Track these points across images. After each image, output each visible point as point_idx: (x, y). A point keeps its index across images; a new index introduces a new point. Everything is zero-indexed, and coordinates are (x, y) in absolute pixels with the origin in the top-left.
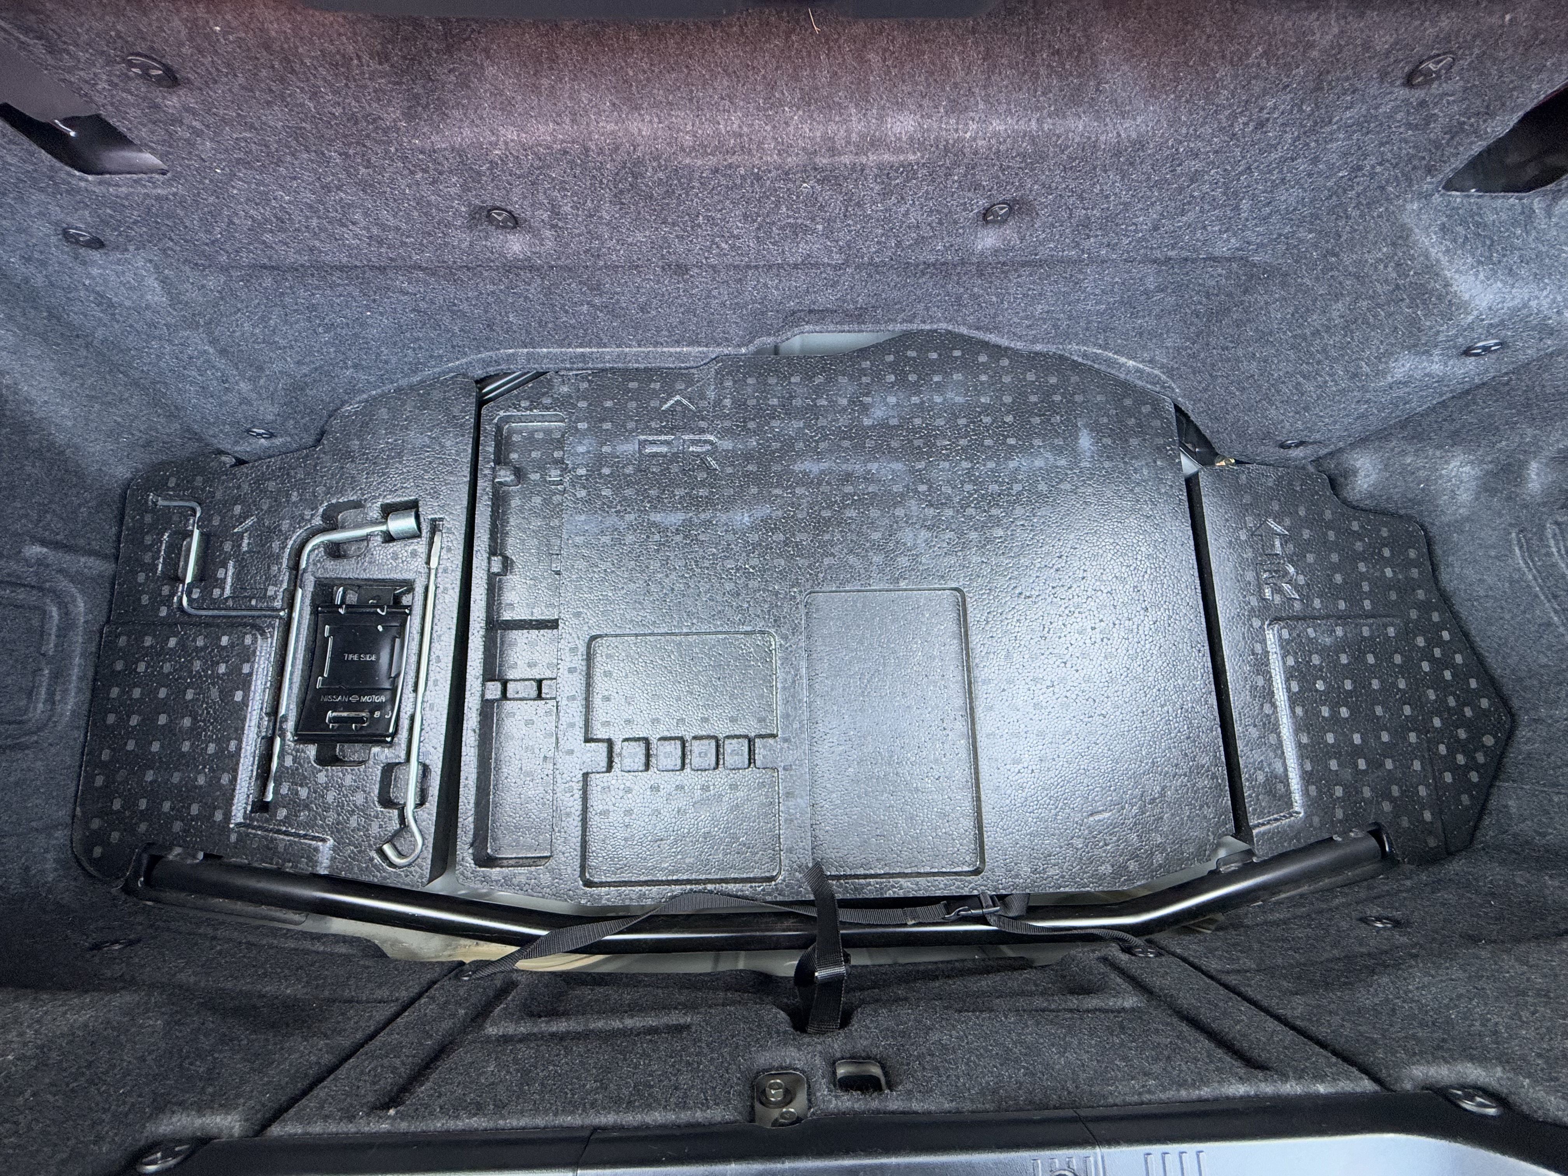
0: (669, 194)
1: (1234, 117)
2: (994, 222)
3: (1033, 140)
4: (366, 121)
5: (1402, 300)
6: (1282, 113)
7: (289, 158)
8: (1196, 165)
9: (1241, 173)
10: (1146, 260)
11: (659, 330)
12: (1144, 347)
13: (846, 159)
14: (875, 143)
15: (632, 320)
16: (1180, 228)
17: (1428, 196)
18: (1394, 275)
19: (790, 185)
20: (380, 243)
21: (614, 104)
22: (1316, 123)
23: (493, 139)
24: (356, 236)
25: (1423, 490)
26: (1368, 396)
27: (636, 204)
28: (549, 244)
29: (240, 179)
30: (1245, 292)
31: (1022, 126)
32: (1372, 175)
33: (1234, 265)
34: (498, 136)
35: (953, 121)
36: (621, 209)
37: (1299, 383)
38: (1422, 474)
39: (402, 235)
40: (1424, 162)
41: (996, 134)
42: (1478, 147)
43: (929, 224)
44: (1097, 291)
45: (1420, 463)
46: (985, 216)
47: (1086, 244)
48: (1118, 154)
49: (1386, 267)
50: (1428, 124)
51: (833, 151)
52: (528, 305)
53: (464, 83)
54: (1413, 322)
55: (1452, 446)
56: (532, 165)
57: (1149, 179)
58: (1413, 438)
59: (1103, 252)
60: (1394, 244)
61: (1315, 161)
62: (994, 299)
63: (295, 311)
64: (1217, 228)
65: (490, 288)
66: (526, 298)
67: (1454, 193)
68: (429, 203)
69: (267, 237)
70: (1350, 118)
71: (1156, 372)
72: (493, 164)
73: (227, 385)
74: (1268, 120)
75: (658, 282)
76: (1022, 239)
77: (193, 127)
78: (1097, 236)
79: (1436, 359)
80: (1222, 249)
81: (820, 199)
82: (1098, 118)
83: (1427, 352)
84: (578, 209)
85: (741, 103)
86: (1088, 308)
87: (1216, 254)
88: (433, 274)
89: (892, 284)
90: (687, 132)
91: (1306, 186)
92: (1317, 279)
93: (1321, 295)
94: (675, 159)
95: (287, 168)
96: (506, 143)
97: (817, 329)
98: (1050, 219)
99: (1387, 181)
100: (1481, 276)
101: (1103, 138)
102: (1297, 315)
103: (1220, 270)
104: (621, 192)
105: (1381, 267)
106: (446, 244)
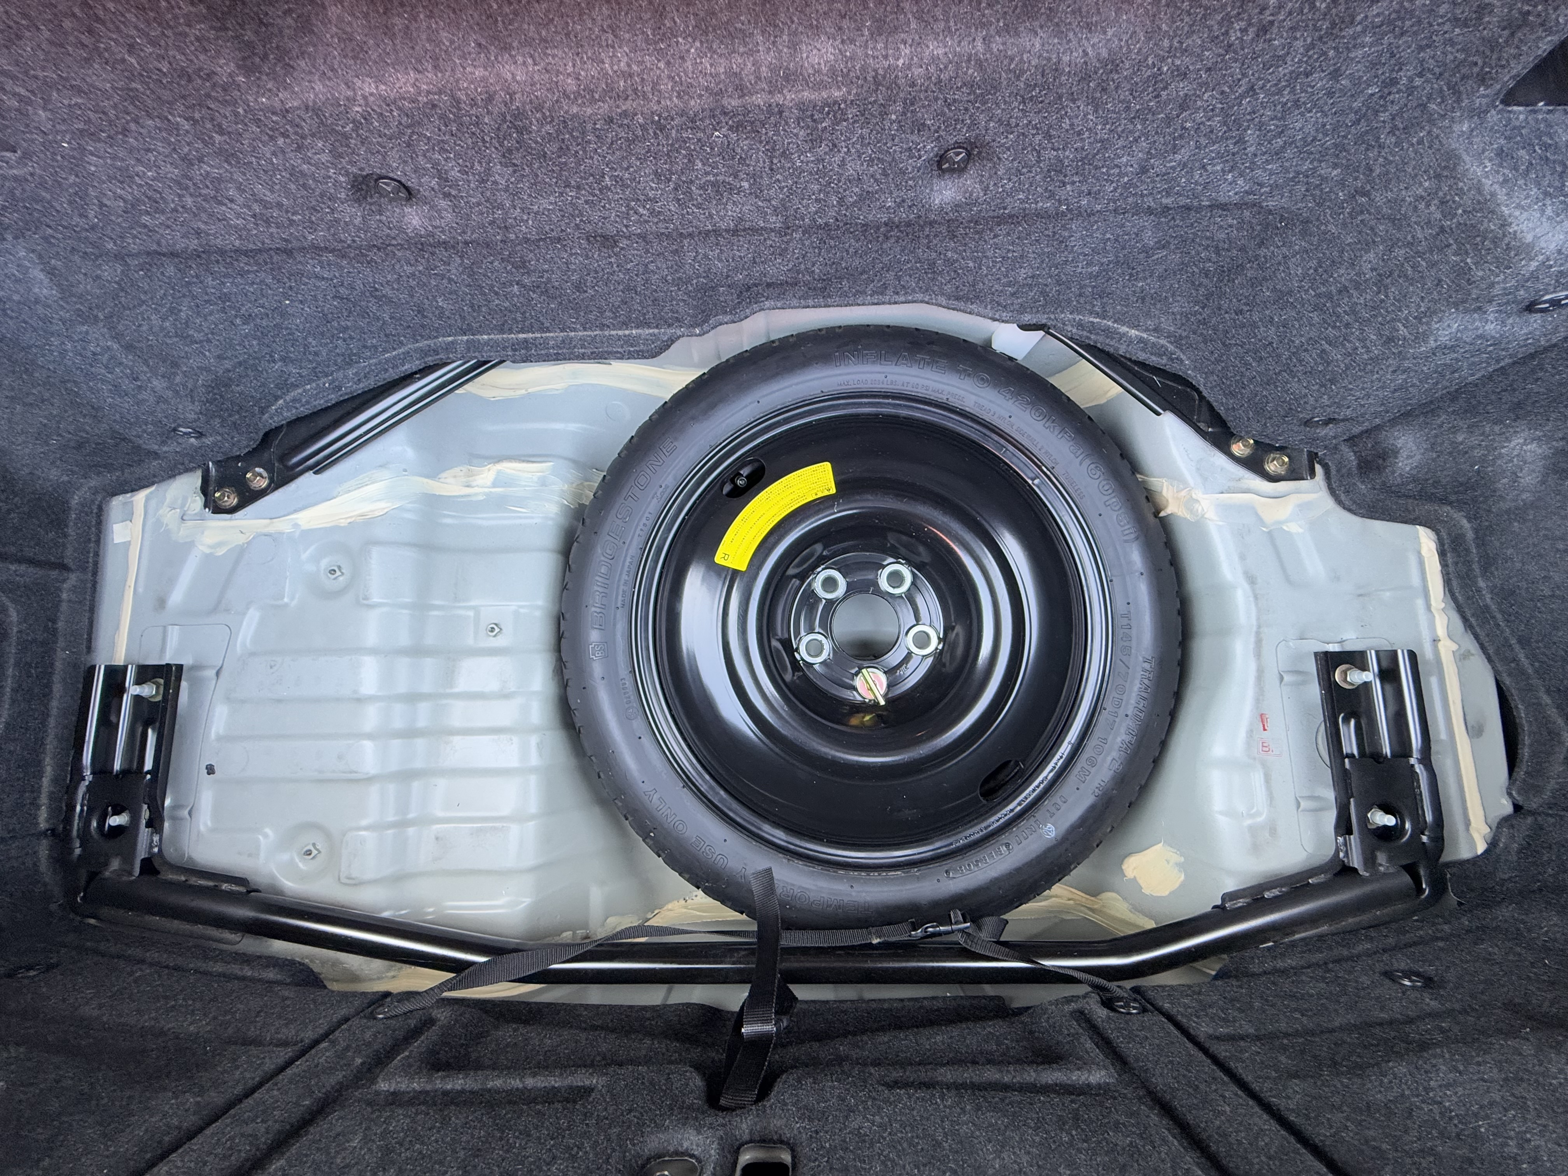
0: (563, 150)
1: (1227, 20)
2: (951, 170)
3: (980, 64)
4: (200, 77)
5: (1449, 246)
6: (1290, 13)
7: (133, 126)
8: (1183, 88)
9: (1242, 97)
10: (1137, 210)
11: (602, 313)
12: (1148, 315)
13: (759, 99)
14: (791, 78)
15: (570, 302)
16: (1172, 168)
17: (1481, 113)
18: (1439, 216)
19: (700, 135)
20: (267, 222)
21: (479, 45)
22: (1333, 25)
23: (350, 93)
24: (238, 216)
25: (1478, 471)
26: (1406, 364)
27: (530, 165)
28: (449, 216)
29: (92, 154)
30: (1261, 244)
31: (965, 48)
32: (1411, 90)
33: (1247, 213)
34: (354, 90)
35: (880, 46)
36: (515, 172)
37: (1323, 351)
38: (1477, 453)
39: (287, 212)
40: (1476, 70)
41: (935, 59)
42: (1545, 45)
43: (872, 176)
44: (1087, 251)
45: (1474, 440)
46: (939, 164)
47: (1062, 194)
48: (1086, 78)
49: (1428, 206)
50: (1480, 19)
51: (741, 90)
52: (454, 287)
53: (305, 26)
54: (1462, 272)
55: (1515, 420)
56: (400, 123)
57: (1128, 108)
58: (1466, 411)
59: (1084, 202)
60: (1438, 176)
61: (1335, 75)
62: (971, 264)
63: (207, 302)
64: (1219, 168)
65: (409, 269)
66: (450, 280)
67: (1515, 108)
68: (303, 174)
69: (145, 219)
70: (1378, 15)
71: (1163, 341)
72: (357, 125)
73: (139, 383)
74: (1272, 23)
75: (587, 257)
76: (986, 189)
77: (19, 95)
78: (1073, 183)
79: (1491, 317)
80: (1229, 193)
81: (739, 151)
82: (1059, 34)
83: (1480, 308)
84: (467, 173)
85: (627, 36)
86: (1079, 270)
87: (1222, 199)
88: (343, 257)
89: (851, 250)
90: (569, 74)
91: (1326, 108)
92: (1344, 225)
93: (1348, 245)
94: (561, 108)
95: (136, 139)
96: (365, 98)
97: (779, 305)
98: (1016, 164)
99: (1430, 98)
100: (1549, 211)
101: (1066, 59)
102: (1320, 270)
103: (1230, 221)
104: (510, 151)
105: (1422, 206)
106: (337, 221)
